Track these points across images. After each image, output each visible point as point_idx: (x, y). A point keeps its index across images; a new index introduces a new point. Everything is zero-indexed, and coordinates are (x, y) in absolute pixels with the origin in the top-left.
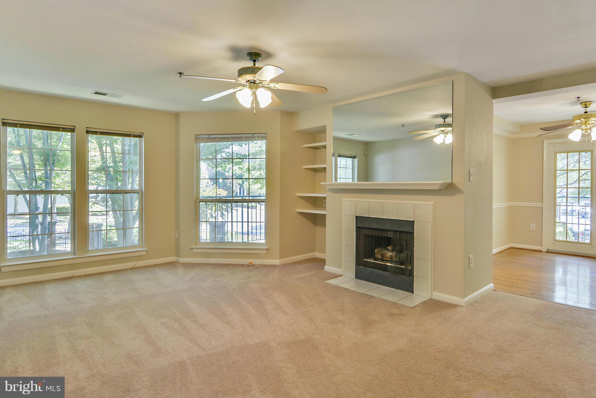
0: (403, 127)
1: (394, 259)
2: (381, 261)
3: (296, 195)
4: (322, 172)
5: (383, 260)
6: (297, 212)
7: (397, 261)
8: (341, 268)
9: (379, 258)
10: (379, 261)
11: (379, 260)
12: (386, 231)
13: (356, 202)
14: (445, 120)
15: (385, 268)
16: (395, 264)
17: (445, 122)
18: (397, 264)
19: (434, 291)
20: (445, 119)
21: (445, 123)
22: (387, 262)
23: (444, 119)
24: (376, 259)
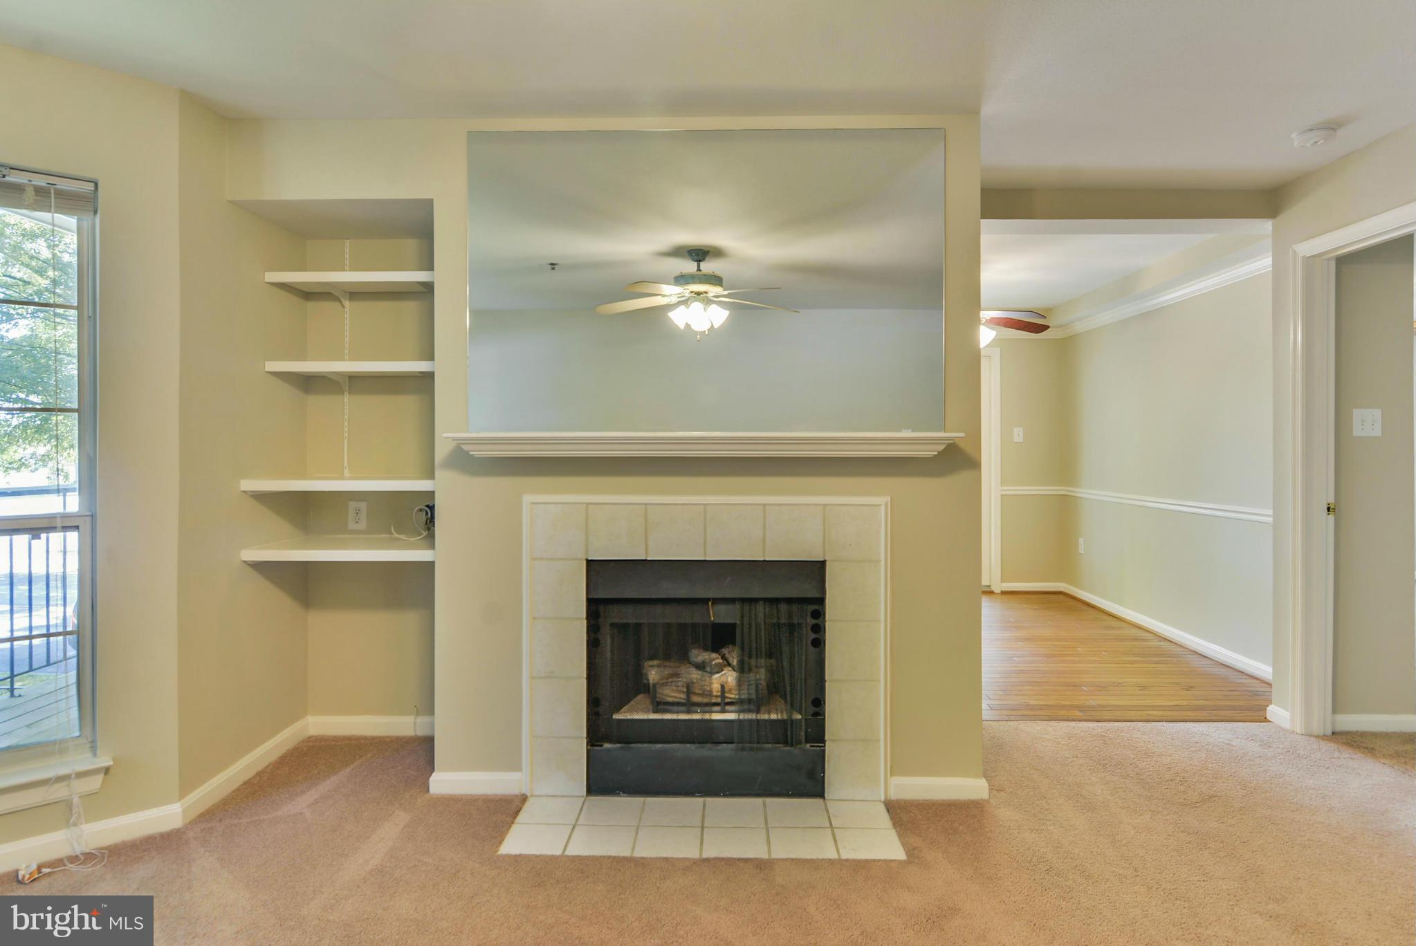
0: (553, 269)
1: (732, 696)
2: (683, 708)
3: (243, 488)
4: (343, 393)
5: (689, 706)
6: (245, 562)
7: (741, 699)
8: (518, 768)
9: (670, 700)
10: (678, 712)
11: (675, 708)
12: (710, 603)
13: (587, 509)
14: (699, 266)
15: (706, 734)
16: (739, 712)
17: (700, 270)
18: (750, 711)
19: (891, 775)
20: (700, 261)
21: (699, 273)
22: (707, 709)
23: (696, 263)
24: (659, 706)
